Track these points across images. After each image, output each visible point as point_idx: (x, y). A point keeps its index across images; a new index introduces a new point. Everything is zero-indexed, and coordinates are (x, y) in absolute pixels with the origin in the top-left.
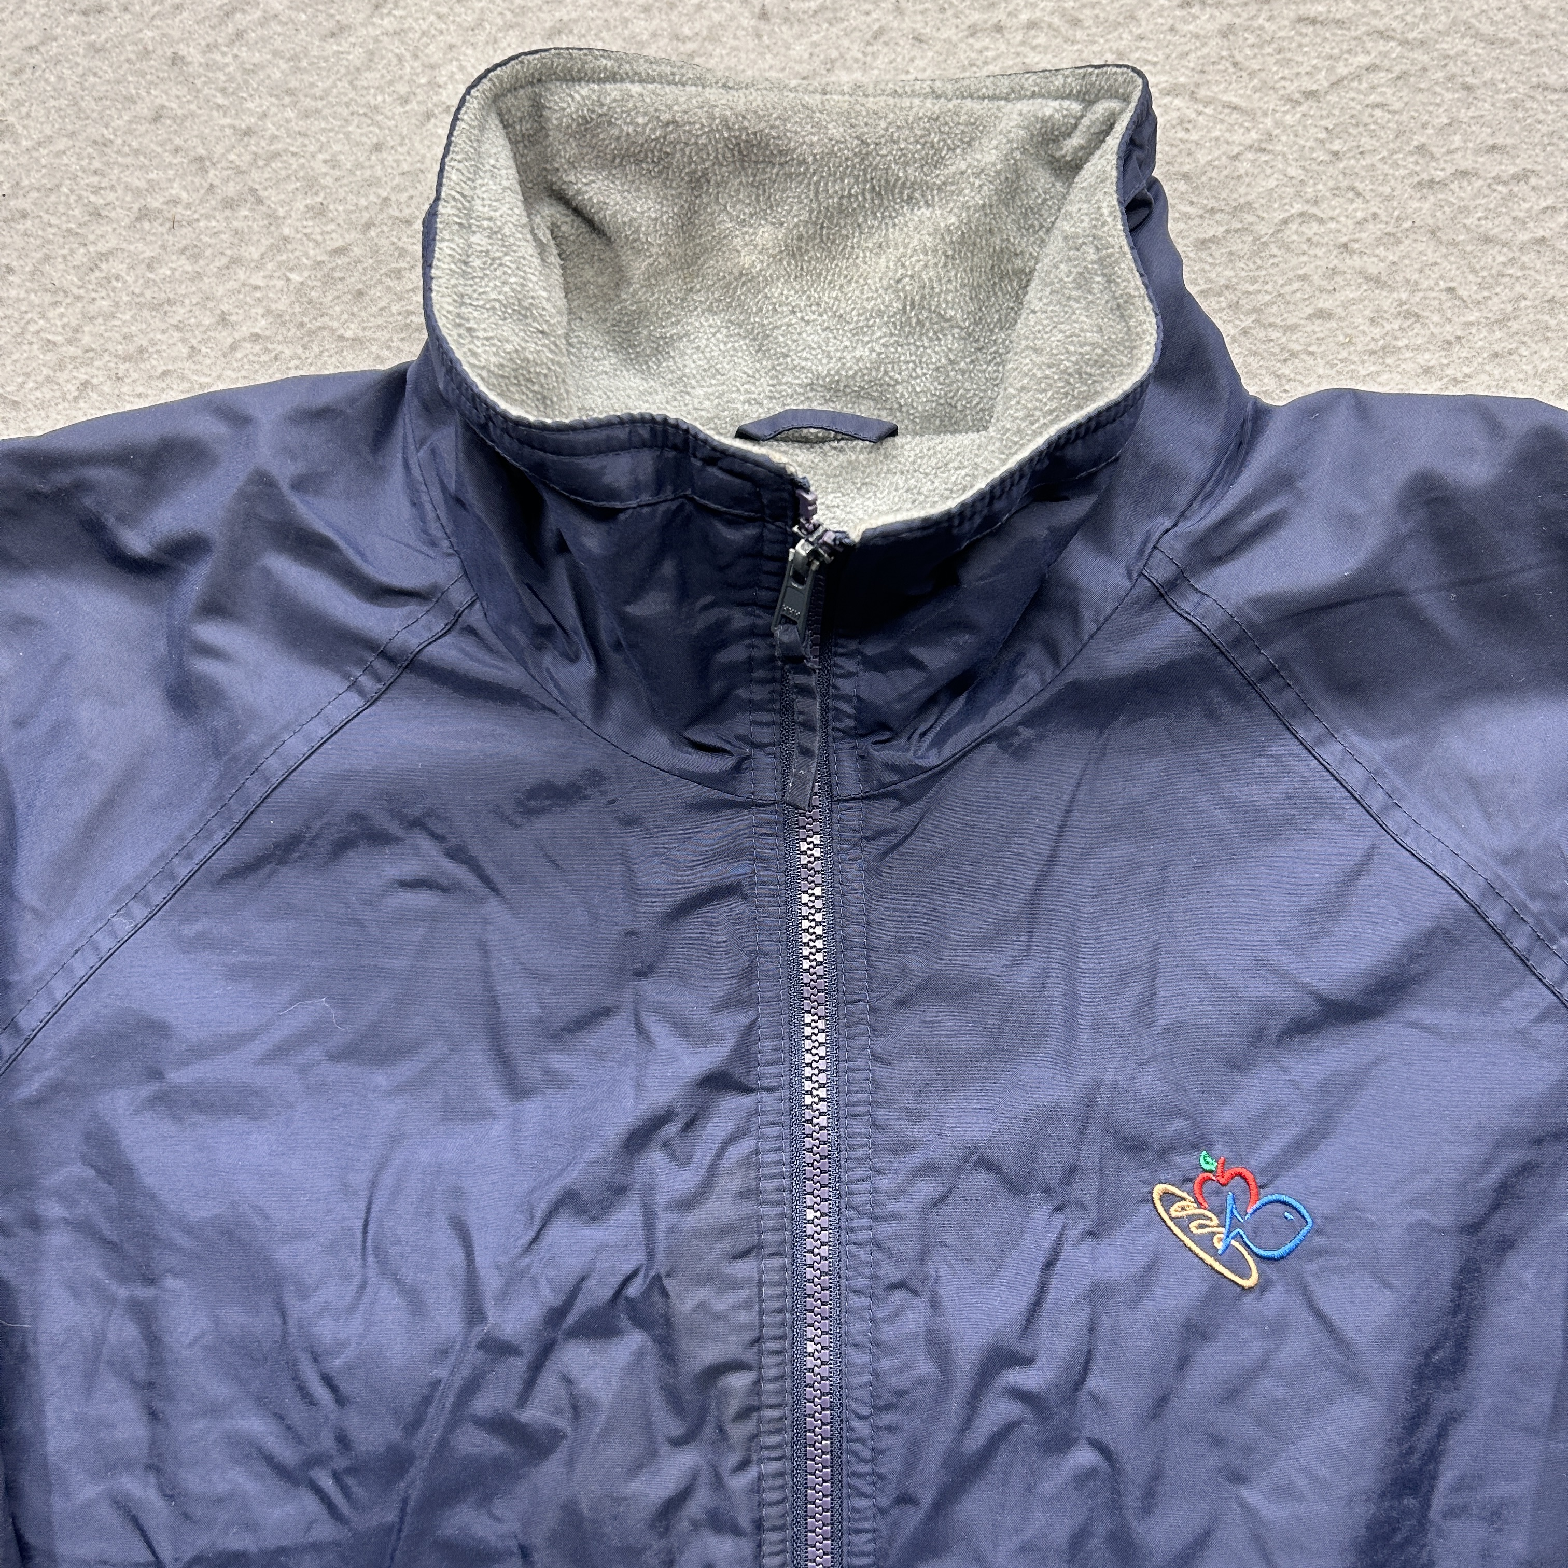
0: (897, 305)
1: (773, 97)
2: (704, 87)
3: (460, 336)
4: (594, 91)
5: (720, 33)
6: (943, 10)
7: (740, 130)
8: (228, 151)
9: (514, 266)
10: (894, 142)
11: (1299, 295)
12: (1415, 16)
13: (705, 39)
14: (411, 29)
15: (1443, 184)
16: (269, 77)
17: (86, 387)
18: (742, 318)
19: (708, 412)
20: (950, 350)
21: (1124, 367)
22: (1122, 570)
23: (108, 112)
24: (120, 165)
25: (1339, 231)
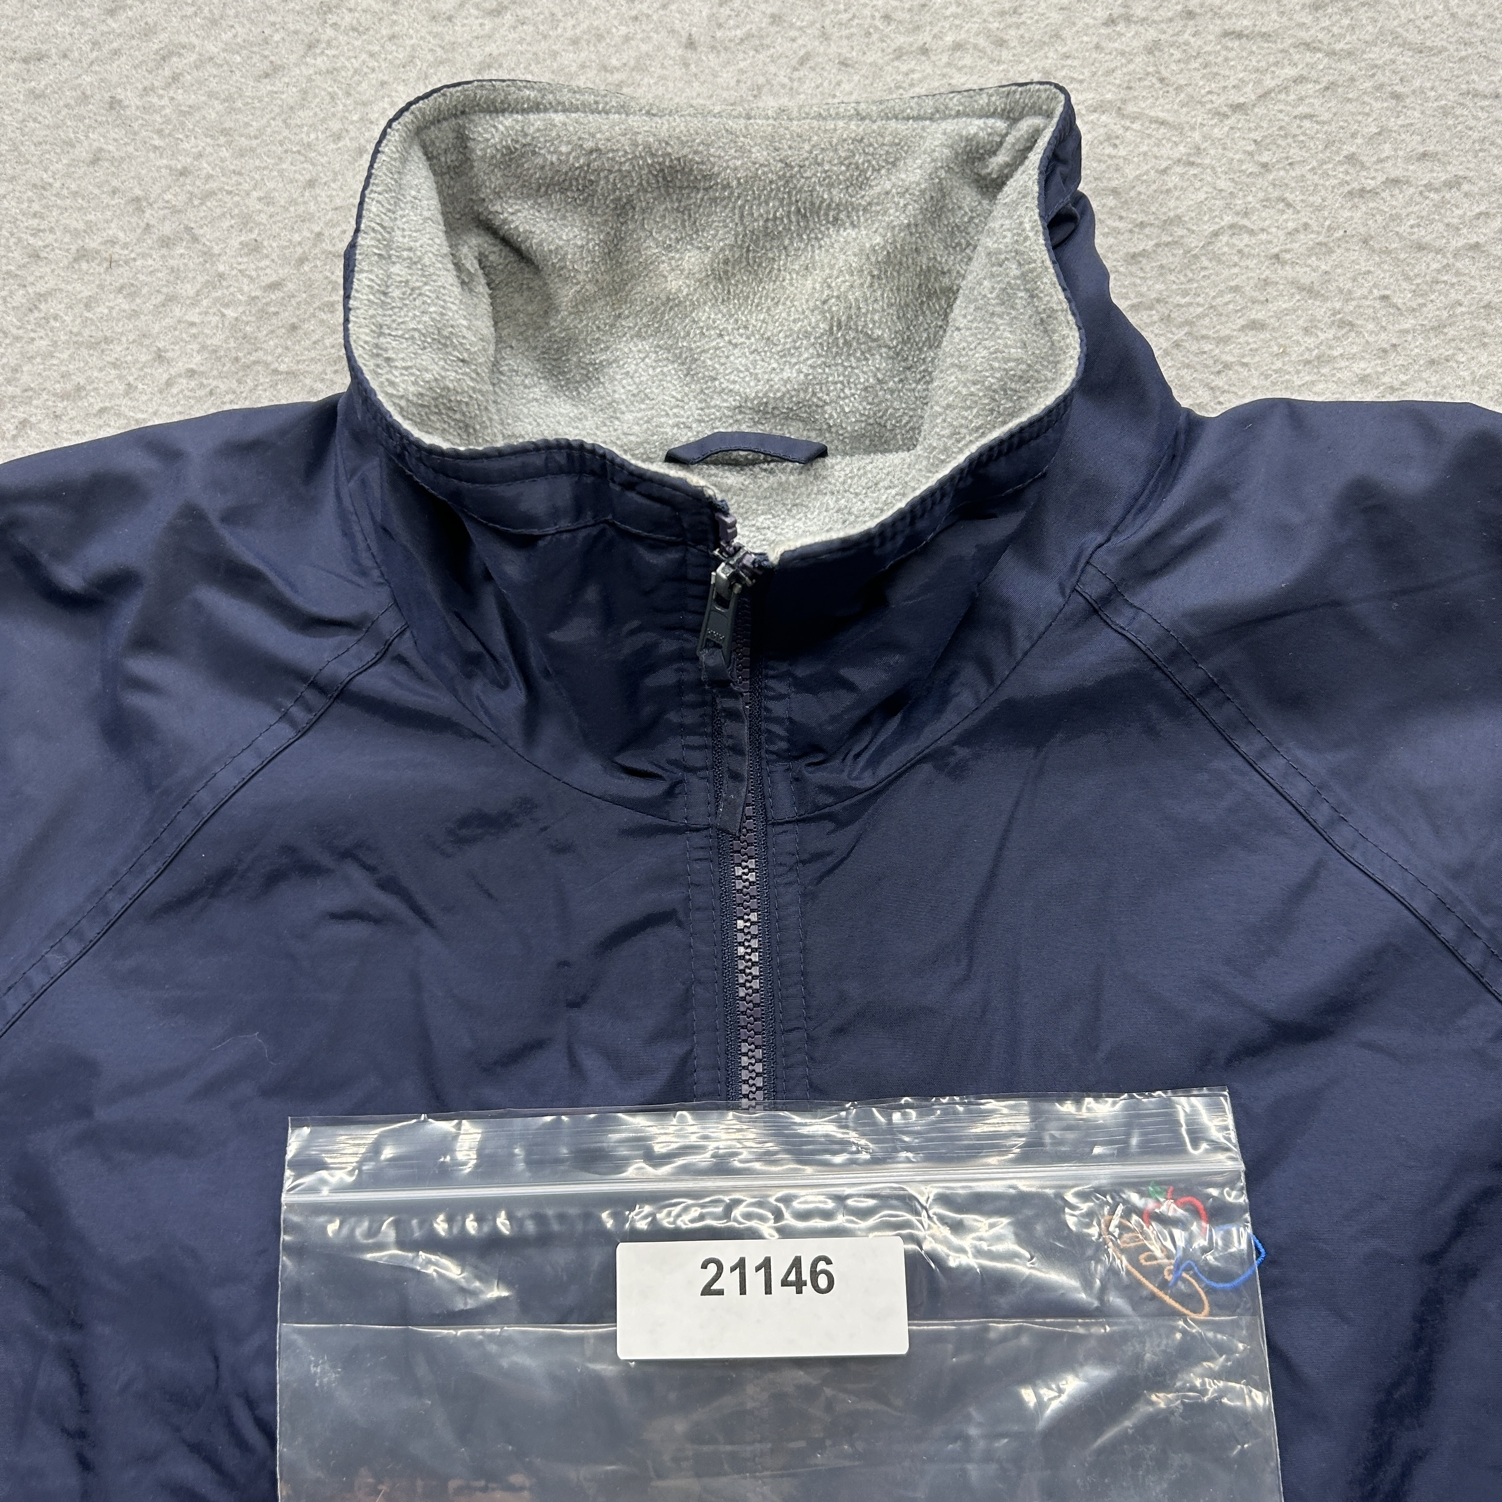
0: (823, 326)
1: (696, 123)
2: (627, 115)
3: (378, 366)
4: (517, 121)
5: (648, 63)
6: (868, 34)
7: (663, 156)
8: (164, 192)
9: (433, 295)
10: (819, 164)
11: (1231, 306)
12: (1341, 27)
13: (633, 70)
14: (344, 67)
15: (1374, 193)
16: (204, 118)
17: (24, 426)
18: (670, 342)
19: (638, 436)
20: (878, 369)
21: (1049, 382)
22: (1055, 586)
23: (47, 156)
24: (59, 207)
25: (1270, 242)
